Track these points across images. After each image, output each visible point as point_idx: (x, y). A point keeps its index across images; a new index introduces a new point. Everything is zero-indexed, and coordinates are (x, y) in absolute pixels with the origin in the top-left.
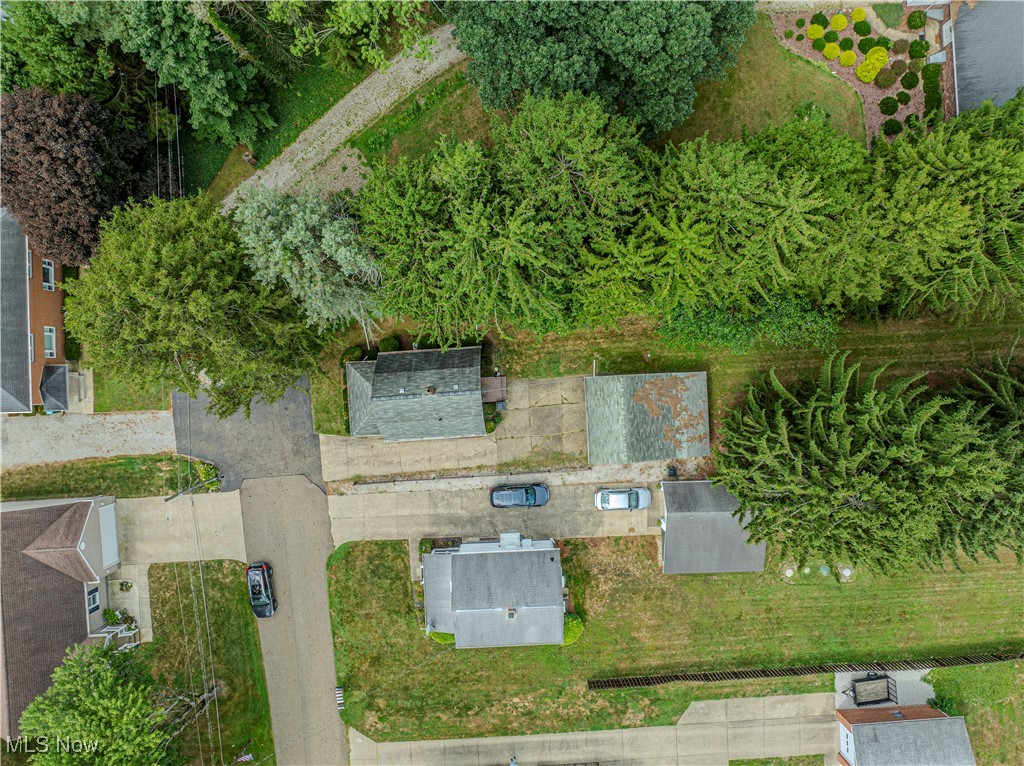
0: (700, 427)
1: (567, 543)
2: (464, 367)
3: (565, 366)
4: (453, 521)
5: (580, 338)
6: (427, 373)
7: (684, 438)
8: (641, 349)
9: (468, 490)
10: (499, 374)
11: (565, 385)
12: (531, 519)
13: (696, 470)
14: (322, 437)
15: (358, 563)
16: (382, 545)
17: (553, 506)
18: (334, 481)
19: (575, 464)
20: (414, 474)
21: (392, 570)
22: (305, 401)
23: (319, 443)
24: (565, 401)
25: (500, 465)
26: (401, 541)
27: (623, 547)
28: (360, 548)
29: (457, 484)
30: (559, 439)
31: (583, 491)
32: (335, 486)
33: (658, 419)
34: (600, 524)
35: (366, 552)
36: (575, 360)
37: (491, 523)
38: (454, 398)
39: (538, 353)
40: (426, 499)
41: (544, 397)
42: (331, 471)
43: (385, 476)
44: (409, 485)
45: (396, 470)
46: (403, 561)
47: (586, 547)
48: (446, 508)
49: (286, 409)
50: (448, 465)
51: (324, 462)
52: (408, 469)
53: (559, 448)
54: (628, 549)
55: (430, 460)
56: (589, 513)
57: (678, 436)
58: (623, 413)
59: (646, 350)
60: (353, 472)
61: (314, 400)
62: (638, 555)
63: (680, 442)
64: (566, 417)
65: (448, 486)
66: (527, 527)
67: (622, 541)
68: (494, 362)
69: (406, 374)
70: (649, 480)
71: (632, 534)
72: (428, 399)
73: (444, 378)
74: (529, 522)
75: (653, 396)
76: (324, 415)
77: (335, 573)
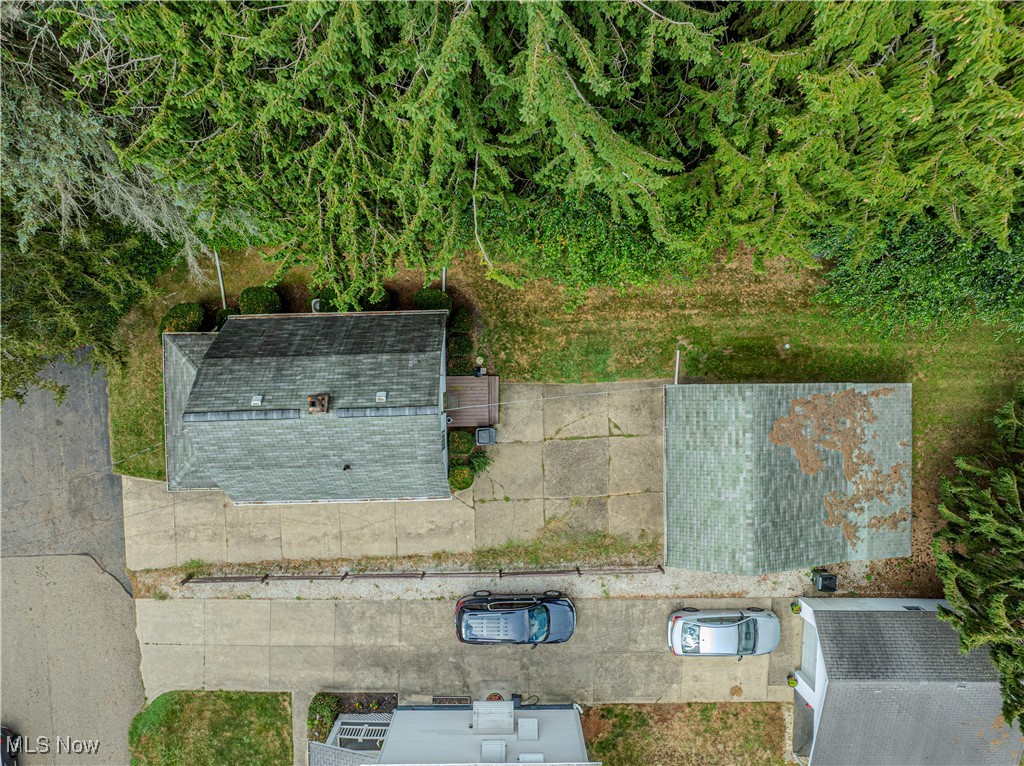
0: (895, 497)
1: (607, 712)
2: (403, 351)
3: (618, 361)
4: (381, 660)
5: (650, 305)
6: (320, 363)
7: (864, 519)
8: (771, 332)
9: (412, 602)
10: (483, 371)
11: (616, 399)
12: (538, 664)
13: (868, 577)
14: (127, 481)
15: (191, 733)
16: (240, 702)
17: (582, 638)
18: (148, 571)
19: (630, 558)
20: (306, 564)
21: (257, 752)
22: (96, 410)
23: (120, 493)
24: (615, 431)
25: (479, 553)
26: (275, 695)
27: (717, 725)
28: (196, 704)
29: (393, 589)
30: (600, 506)
31: (643, 612)
32: (149, 581)
33: (815, 479)
34: (672, 678)
35: (207, 714)
36: (640, 348)
37: (457, 667)
38: (377, 422)
39: (565, 332)
40: (329, 614)
41: (574, 421)
42: (144, 549)
43: (247, 565)
44: (295, 587)
45: (271, 554)
46: (279, 734)
47: (644, 722)
48: (368, 635)
49: (59, 423)
50: (375, 549)
51: (130, 530)
52: (295, 554)
53: (599, 525)
54: (726, 727)
55: (339, 537)
56: (654, 656)
57: (852, 515)
58: (749, 466)
59: (782, 335)
60: (185, 554)
61: (113, 407)
62: (747, 740)
63: (856, 528)
64: (615, 463)
65: (374, 591)
66: (528, 678)
67: (715, 713)
68: (476, 346)
69: (273, 362)
70: (776, 594)
71: (736, 699)
72: (314, 420)
73: (357, 376)
74: (532, 669)
75: (809, 432)
76: (133, 439)
77: (146, 750)
